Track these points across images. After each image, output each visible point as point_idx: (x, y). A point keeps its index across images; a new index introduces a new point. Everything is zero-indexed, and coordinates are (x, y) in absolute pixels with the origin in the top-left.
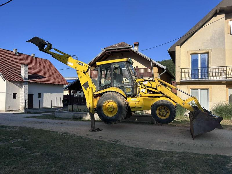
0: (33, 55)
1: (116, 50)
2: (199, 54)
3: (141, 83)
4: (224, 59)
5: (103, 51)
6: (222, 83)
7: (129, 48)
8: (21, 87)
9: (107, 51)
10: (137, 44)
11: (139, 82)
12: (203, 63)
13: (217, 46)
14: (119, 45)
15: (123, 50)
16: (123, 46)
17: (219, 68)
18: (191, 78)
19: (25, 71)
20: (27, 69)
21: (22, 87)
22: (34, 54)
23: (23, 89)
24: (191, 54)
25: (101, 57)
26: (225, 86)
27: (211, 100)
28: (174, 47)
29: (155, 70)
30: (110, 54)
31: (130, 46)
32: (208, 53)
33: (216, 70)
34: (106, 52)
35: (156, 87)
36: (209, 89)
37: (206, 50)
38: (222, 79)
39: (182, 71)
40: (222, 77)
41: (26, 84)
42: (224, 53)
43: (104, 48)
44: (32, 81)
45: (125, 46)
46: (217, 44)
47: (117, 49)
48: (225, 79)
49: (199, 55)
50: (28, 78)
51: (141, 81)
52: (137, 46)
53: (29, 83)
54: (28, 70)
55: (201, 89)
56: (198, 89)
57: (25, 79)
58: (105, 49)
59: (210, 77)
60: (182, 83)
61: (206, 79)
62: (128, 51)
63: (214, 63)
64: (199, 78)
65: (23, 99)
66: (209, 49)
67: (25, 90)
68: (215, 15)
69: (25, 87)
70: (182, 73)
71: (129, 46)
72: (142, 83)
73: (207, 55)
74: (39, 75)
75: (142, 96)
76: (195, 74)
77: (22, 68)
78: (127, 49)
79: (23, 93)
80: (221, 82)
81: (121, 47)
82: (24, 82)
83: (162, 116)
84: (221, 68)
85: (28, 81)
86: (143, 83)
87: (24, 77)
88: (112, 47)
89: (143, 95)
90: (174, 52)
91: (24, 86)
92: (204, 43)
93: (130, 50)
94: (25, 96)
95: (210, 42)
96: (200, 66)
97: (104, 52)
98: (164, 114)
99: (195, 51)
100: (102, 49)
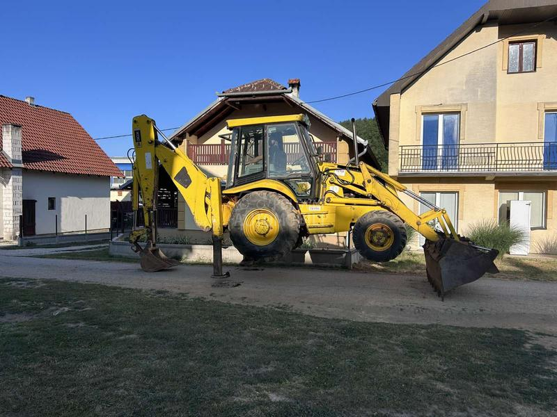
0: (28, 100)
1: (253, 99)
2: (441, 113)
3: (330, 172)
4: (492, 127)
5: (220, 99)
6: (487, 179)
7: (283, 93)
8: (5, 182)
9: (230, 100)
10: (296, 84)
11: (325, 171)
12: (448, 135)
13: (479, 97)
14: (259, 86)
15: (268, 97)
16: (269, 89)
17: (482, 146)
18: (421, 167)
19: (14, 143)
20: (19, 135)
21: (8, 182)
22: (32, 99)
23: (11, 188)
24: (423, 114)
25: (214, 112)
26: (493, 185)
27: (462, 216)
28: (386, 96)
29: (343, 147)
30: (235, 105)
31: (285, 90)
32: (459, 112)
33: (476, 152)
34: (226, 102)
35: (364, 183)
36: (458, 192)
37: (455, 105)
38: (486, 171)
39: (403, 151)
40: (487, 167)
41: (18, 175)
42: (494, 115)
43: (223, 92)
44: (31, 166)
45: (275, 88)
46: (479, 93)
47: (254, 95)
48: (492, 171)
49: (441, 117)
50: (21, 158)
51: (330, 168)
52: (296, 89)
53: (25, 172)
54: (20, 138)
55: (442, 192)
56: (435, 192)
57: (14, 161)
58: (224, 94)
59: (461, 167)
60: (402, 179)
61: (453, 171)
62: (281, 101)
63: (471, 135)
64: (439, 167)
65: (11, 211)
66: (461, 105)
67: (14, 188)
68: (478, 26)
69: (15, 181)
70: (403, 156)
71: (283, 89)
72: (332, 174)
73: (456, 116)
74: (49, 152)
75: (332, 203)
76: (431, 159)
77: (4, 134)
78: (277, 97)
79: (11, 196)
80: (484, 177)
81: (264, 90)
82: (11, 169)
83: (376, 245)
84: (486, 146)
85: (22, 166)
86: (336, 172)
87: (11, 156)
88: (242, 91)
89: (334, 199)
90: (387, 109)
91: (11, 180)
92: (452, 89)
93: (284, 99)
94: (15, 203)
95: (464, 88)
96: (440, 141)
97: (222, 101)
98: (381, 241)
99: (431, 106)
100: (217, 93)
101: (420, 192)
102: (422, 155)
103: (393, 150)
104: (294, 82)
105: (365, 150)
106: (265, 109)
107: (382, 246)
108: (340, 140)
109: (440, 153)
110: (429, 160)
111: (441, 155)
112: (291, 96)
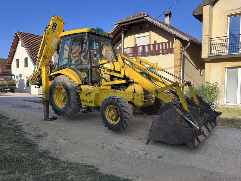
1: (130, 23)
5: (116, 26)
7: (144, 17)
9: (120, 25)
15: (137, 21)
18: (228, 51)
24: (228, 16)
25: (116, 33)
29: (177, 44)
34: (119, 27)
45: (141, 15)
47: (130, 21)
52: (168, 17)
56: (237, 67)
58: (117, 23)
62: (143, 22)
71: (144, 15)
76: (235, 45)
81: (135, 17)
93: (145, 20)
97: (117, 27)
99: (234, 10)
100: (114, 23)
101: (226, 67)
102: (228, 43)
103: (205, 42)
105: (189, 43)
106: (141, 28)
108: (175, 40)
112: (147, 18)
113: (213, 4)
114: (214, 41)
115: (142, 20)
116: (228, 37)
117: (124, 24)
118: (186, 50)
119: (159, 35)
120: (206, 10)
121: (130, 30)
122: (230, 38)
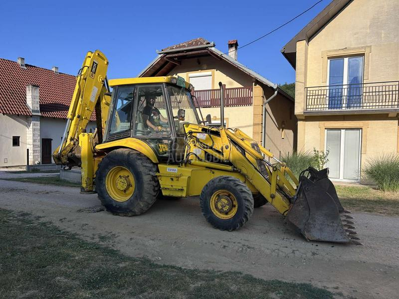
0: (54, 69)
1: (184, 54)
2: (346, 56)
5: (160, 56)
7: (207, 47)
8: (28, 126)
9: (167, 56)
10: (234, 44)
13: (383, 39)
14: (190, 44)
16: (198, 45)
17: (384, 84)
18: (327, 106)
19: (33, 98)
20: (37, 92)
22: (57, 68)
23: (31, 130)
24: (328, 58)
26: (396, 122)
27: (366, 151)
28: (293, 43)
29: (258, 91)
30: (174, 61)
31: (209, 45)
32: (363, 55)
34: (165, 58)
36: (362, 129)
37: (359, 48)
38: (390, 108)
39: (309, 92)
41: (37, 121)
43: (162, 50)
44: (45, 115)
45: (202, 44)
46: (383, 35)
47: (185, 50)
48: (396, 108)
49: (346, 60)
50: (39, 109)
52: (234, 49)
53: (42, 118)
54: (38, 95)
55: (346, 129)
56: (340, 129)
57: (33, 111)
58: (163, 52)
59: (365, 105)
60: (310, 117)
61: (358, 109)
62: (206, 54)
63: (374, 75)
64: (344, 105)
65: (32, 146)
66: (365, 48)
67: (34, 130)
69: (35, 125)
70: (308, 97)
71: (207, 44)
73: (361, 58)
74: (62, 105)
77: (27, 92)
79: (32, 135)
80: (388, 114)
81: (192, 46)
82: (31, 116)
84: (387, 84)
85: (40, 114)
87: (31, 107)
90: (294, 55)
91: (31, 125)
92: (356, 34)
94: (34, 141)
95: (369, 31)
96: (345, 82)
97: (162, 58)
98: (225, 209)
99: (336, 51)
100: (157, 51)
101: (325, 129)
102: (328, 95)
103: (299, 91)
104: (233, 42)
105: (276, 92)
106: (199, 63)
107: (227, 213)
108: (255, 85)
109: (345, 93)
110: (335, 99)
111: (346, 94)
112: (213, 49)
113: (309, 39)
114: (311, 92)
115: (203, 51)
116: (328, 88)
117: (174, 55)
118: (269, 103)
119: (227, 76)
120: (301, 46)
121: (181, 64)
122: (329, 89)
